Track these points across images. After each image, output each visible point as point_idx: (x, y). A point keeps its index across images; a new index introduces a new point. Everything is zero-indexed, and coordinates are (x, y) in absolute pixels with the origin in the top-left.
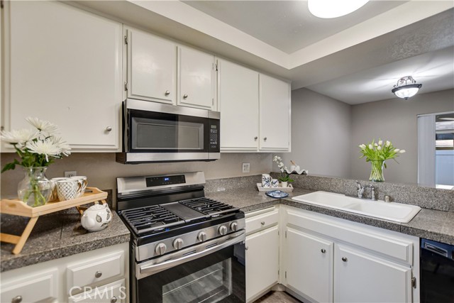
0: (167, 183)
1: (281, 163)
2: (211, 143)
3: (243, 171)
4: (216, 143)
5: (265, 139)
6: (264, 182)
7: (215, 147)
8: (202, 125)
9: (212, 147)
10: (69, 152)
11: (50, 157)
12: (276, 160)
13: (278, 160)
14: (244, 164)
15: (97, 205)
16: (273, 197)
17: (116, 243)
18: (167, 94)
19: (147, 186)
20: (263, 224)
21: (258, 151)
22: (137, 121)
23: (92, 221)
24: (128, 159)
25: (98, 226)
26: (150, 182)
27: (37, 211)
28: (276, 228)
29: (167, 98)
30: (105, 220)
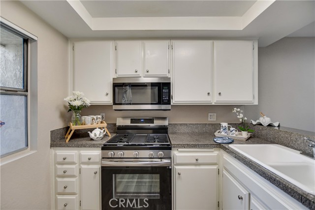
0: (142, 123)
1: (241, 114)
2: (164, 99)
3: (209, 119)
4: (167, 98)
5: (220, 94)
6: (222, 130)
7: (167, 101)
8: (157, 88)
9: (164, 101)
10: (90, 105)
11: (78, 107)
12: (235, 111)
13: (237, 111)
14: (209, 114)
15: (98, 129)
16: (215, 142)
17: (98, 147)
18: (136, 72)
19: (131, 123)
20: (197, 160)
21: (213, 104)
22: (118, 89)
23: (92, 135)
24: (114, 109)
25: (95, 138)
26: (133, 121)
27: (74, 127)
28: (215, 167)
29: (136, 74)
30: (98, 136)
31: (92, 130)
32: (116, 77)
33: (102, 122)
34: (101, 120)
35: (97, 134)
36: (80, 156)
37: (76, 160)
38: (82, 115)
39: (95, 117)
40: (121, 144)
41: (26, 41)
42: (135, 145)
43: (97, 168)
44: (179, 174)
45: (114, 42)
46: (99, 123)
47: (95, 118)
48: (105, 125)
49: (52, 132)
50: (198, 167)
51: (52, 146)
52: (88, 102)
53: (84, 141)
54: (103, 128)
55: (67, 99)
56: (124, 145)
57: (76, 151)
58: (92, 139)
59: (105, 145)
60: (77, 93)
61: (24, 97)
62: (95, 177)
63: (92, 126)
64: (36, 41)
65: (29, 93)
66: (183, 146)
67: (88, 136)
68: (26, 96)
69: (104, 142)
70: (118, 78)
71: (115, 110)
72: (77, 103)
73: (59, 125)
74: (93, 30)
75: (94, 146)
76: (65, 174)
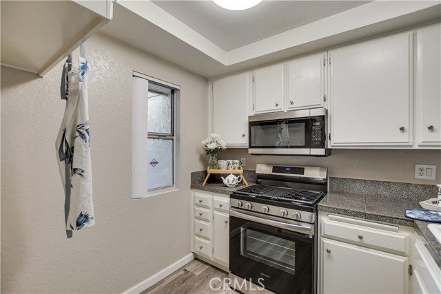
0: (288, 172)
2: (313, 139)
3: (417, 176)
4: (319, 139)
5: (430, 127)
7: (318, 143)
8: (304, 124)
9: (314, 143)
14: (419, 166)
15: (232, 175)
17: (228, 194)
18: (277, 105)
21: (415, 147)
23: (225, 181)
24: (249, 152)
25: (228, 185)
26: (276, 169)
27: (210, 171)
28: (402, 259)
29: (277, 108)
30: (231, 182)
31: (225, 175)
32: (253, 115)
33: (239, 168)
34: (238, 166)
35: (230, 180)
36: (213, 201)
37: (210, 205)
38: (219, 159)
39: (231, 161)
40: (253, 195)
41: (173, 91)
42: (270, 198)
43: (227, 216)
44: (328, 251)
45: (251, 72)
46: (236, 168)
47: (231, 163)
48: (241, 171)
49: (193, 174)
50: (363, 250)
51: (192, 187)
52: (224, 145)
53: (216, 187)
54: (239, 175)
55: (204, 142)
56: (256, 197)
57: (210, 196)
58: (226, 186)
59: (235, 193)
60: (214, 135)
61: (171, 141)
62: (226, 227)
63: (226, 172)
64: (178, 90)
65: (175, 138)
66: (338, 212)
67: (221, 182)
68: (173, 140)
69: (235, 190)
70: (256, 116)
71: (253, 154)
72: (212, 146)
73: (199, 168)
74: (227, 65)
75: (225, 193)
76: (200, 217)
